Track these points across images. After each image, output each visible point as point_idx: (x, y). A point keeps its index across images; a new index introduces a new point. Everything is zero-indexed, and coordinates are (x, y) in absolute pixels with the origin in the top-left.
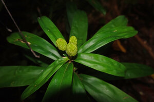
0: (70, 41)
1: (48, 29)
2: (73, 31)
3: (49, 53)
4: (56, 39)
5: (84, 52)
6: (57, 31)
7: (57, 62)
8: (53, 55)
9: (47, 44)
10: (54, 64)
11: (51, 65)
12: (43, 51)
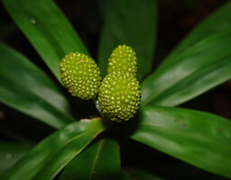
0: (113, 62)
1: (31, 16)
2: (112, 27)
3: (34, 99)
4: (61, 55)
5: (154, 103)
6: (62, 26)
7: (62, 137)
8: (48, 107)
9: (28, 70)
10: (52, 145)
11: (40, 146)
12: (11, 95)
